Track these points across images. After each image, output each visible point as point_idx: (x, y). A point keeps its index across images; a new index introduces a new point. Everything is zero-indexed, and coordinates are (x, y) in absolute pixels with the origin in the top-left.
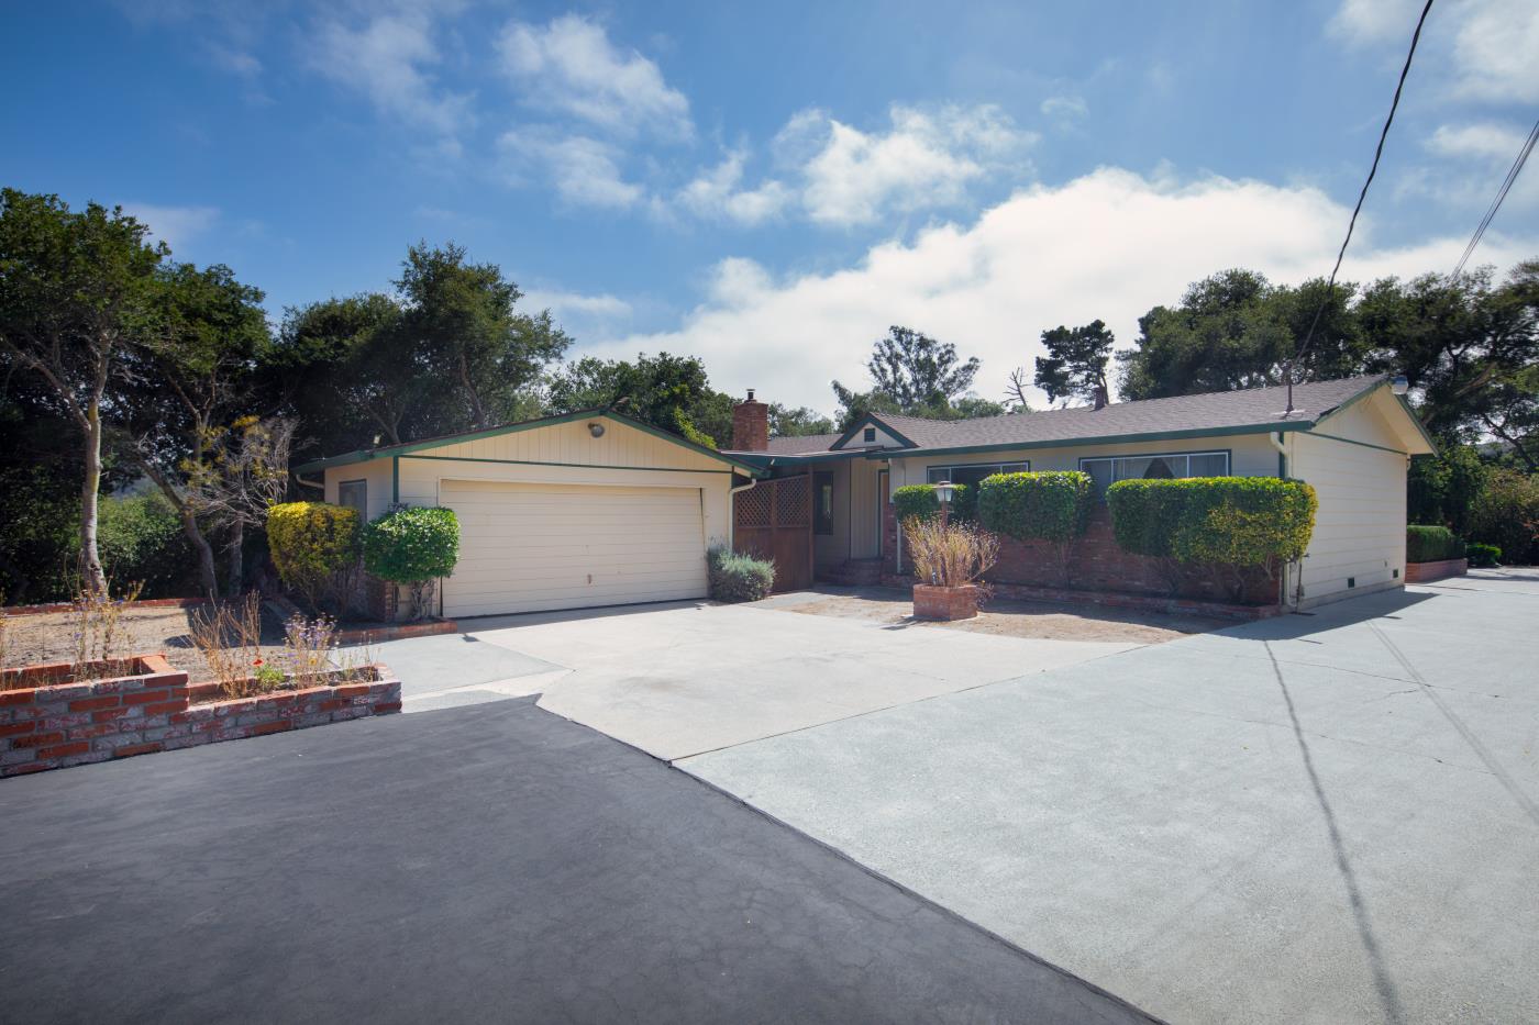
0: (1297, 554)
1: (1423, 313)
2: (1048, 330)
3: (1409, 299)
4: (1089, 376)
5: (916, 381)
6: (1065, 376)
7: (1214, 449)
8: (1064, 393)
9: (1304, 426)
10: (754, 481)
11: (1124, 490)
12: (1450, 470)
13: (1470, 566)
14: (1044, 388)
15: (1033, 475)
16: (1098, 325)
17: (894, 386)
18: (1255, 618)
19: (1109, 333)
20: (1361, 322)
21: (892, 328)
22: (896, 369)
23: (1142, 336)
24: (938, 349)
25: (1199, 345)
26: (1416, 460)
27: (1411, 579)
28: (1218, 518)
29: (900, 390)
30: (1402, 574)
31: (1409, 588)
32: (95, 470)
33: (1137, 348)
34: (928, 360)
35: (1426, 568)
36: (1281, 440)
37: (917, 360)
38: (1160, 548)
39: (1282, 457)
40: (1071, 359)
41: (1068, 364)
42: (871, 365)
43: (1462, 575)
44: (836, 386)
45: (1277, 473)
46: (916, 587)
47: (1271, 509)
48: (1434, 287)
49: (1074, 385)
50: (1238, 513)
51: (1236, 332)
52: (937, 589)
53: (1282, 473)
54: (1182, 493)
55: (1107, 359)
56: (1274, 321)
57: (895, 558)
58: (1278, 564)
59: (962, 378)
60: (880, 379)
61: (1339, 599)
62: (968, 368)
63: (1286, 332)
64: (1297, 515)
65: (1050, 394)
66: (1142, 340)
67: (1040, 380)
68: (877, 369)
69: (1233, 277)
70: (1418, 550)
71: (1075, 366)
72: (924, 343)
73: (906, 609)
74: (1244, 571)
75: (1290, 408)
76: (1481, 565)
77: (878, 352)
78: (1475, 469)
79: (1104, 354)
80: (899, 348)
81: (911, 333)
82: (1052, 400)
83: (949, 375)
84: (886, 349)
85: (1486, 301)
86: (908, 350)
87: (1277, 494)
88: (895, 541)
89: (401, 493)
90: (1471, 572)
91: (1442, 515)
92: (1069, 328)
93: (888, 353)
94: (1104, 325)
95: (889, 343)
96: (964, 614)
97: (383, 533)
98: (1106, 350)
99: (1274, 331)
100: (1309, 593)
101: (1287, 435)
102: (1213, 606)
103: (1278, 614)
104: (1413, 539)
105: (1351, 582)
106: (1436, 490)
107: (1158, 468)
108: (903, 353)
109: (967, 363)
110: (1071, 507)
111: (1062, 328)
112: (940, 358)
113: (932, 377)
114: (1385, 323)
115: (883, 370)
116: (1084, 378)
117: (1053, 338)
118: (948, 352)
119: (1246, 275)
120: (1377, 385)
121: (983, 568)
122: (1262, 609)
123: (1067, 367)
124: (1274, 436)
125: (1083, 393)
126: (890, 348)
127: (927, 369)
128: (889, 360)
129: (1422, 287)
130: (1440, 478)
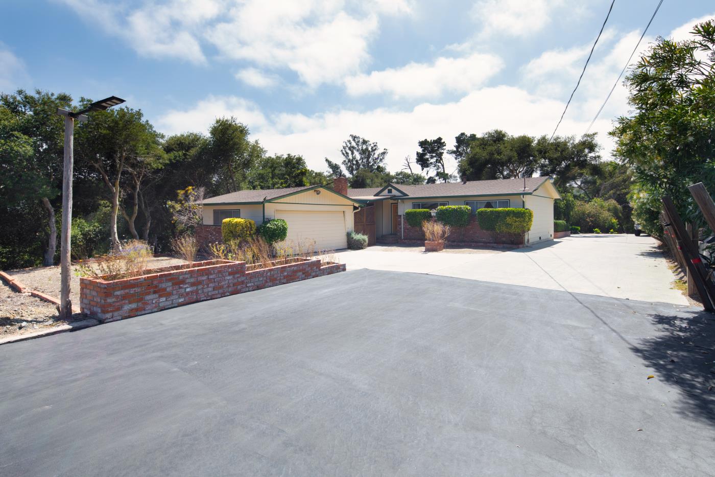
0: (529, 230)
1: (556, 149)
2: (421, 141)
3: (552, 144)
4: (437, 160)
5: (362, 158)
6: (427, 160)
7: (505, 200)
8: (427, 166)
9: (530, 194)
10: (360, 208)
11: (482, 212)
12: (565, 202)
13: (571, 233)
14: (420, 164)
15: (453, 207)
16: (440, 139)
17: (352, 160)
18: (518, 248)
19: (444, 142)
20: (537, 151)
21: (351, 135)
22: (353, 153)
23: (457, 144)
24: (370, 145)
25: (487, 157)
26: (556, 200)
27: (555, 237)
28: (509, 220)
29: (355, 162)
30: (553, 236)
31: (555, 240)
32: (117, 206)
33: (455, 149)
34: (367, 149)
35: (559, 234)
36: (523, 197)
37: (362, 149)
38: (492, 228)
39: (523, 202)
40: (430, 153)
41: (429, 154)
42: (342, 151)
43: (569, 236)
44: (327, 160)
45: (522, 207)
46: (426, 242)
47: (523, 217)
48: (559, 140)
49: (431, 163)
50: (514, 218)
51: (499, 153)
52: (433, 242)
53: (524, 207)
54: (498, 212)
55: (443, 153)
56: (511, 150)
57: (401, 234)
58: (524, 232)
59: (381, 158)
60: (346, 157)
61: (538, 243)
62: (384, 153)
63: (515, 154)
64: (529, 219)
65: (422, 167)
66: (456, 146)
67: (418, 161)
68: (344, 153)
69: (496, 131)
70: (557, 228)
71: (431, 156)
72: (365, 142)
73: (423, 249)
74: (515, 234)
75: (525, 188)
76: (574, 233)
77: (345, 145)
78: (572, 201)
79: (443, 151)
80: (354, 144)
81: (359, 137)
82: (423, 169)
83: (376, 156)
84: (348, 144)
85: (575, 146)
86: (358, 145)
87: (524, 213)
88: (401, 228)
89: (265, 214)
90: (571, 235)
91: (563, 216)
92: (429, 140)
93: (349, 145)
94: (442, 139)
95: (349, 141)
96: (440, 250)
97: (268, 227)
98: (443, 149)
99: (511, 154)
100: (530, 241)
101: (525, 196)
102: (507, 245)
103: (523, 247)
104: (556, 224)
105: (540, 238)
106: (561, 208)
107: (489, 205)
108: (356, 146)
109: (383, 151)
110: (466, 217)
111: (426, 140)
112: (371, 149)
113: (368, 157)
114: (545, 153)
115: (347, 153)
116: (435, 160)
117: (423, 144)
118: (375, 146)
119: (501, 132)
120: (546, 180)
121: (446, 236)
122: (520, 245)
123: (428, 156)
124: (522, 196)
125: (434, 167)
126: (350, 143)
127: (366, 153)
128: (350, 149)
129: (555, 140)
130: (562, 205)
